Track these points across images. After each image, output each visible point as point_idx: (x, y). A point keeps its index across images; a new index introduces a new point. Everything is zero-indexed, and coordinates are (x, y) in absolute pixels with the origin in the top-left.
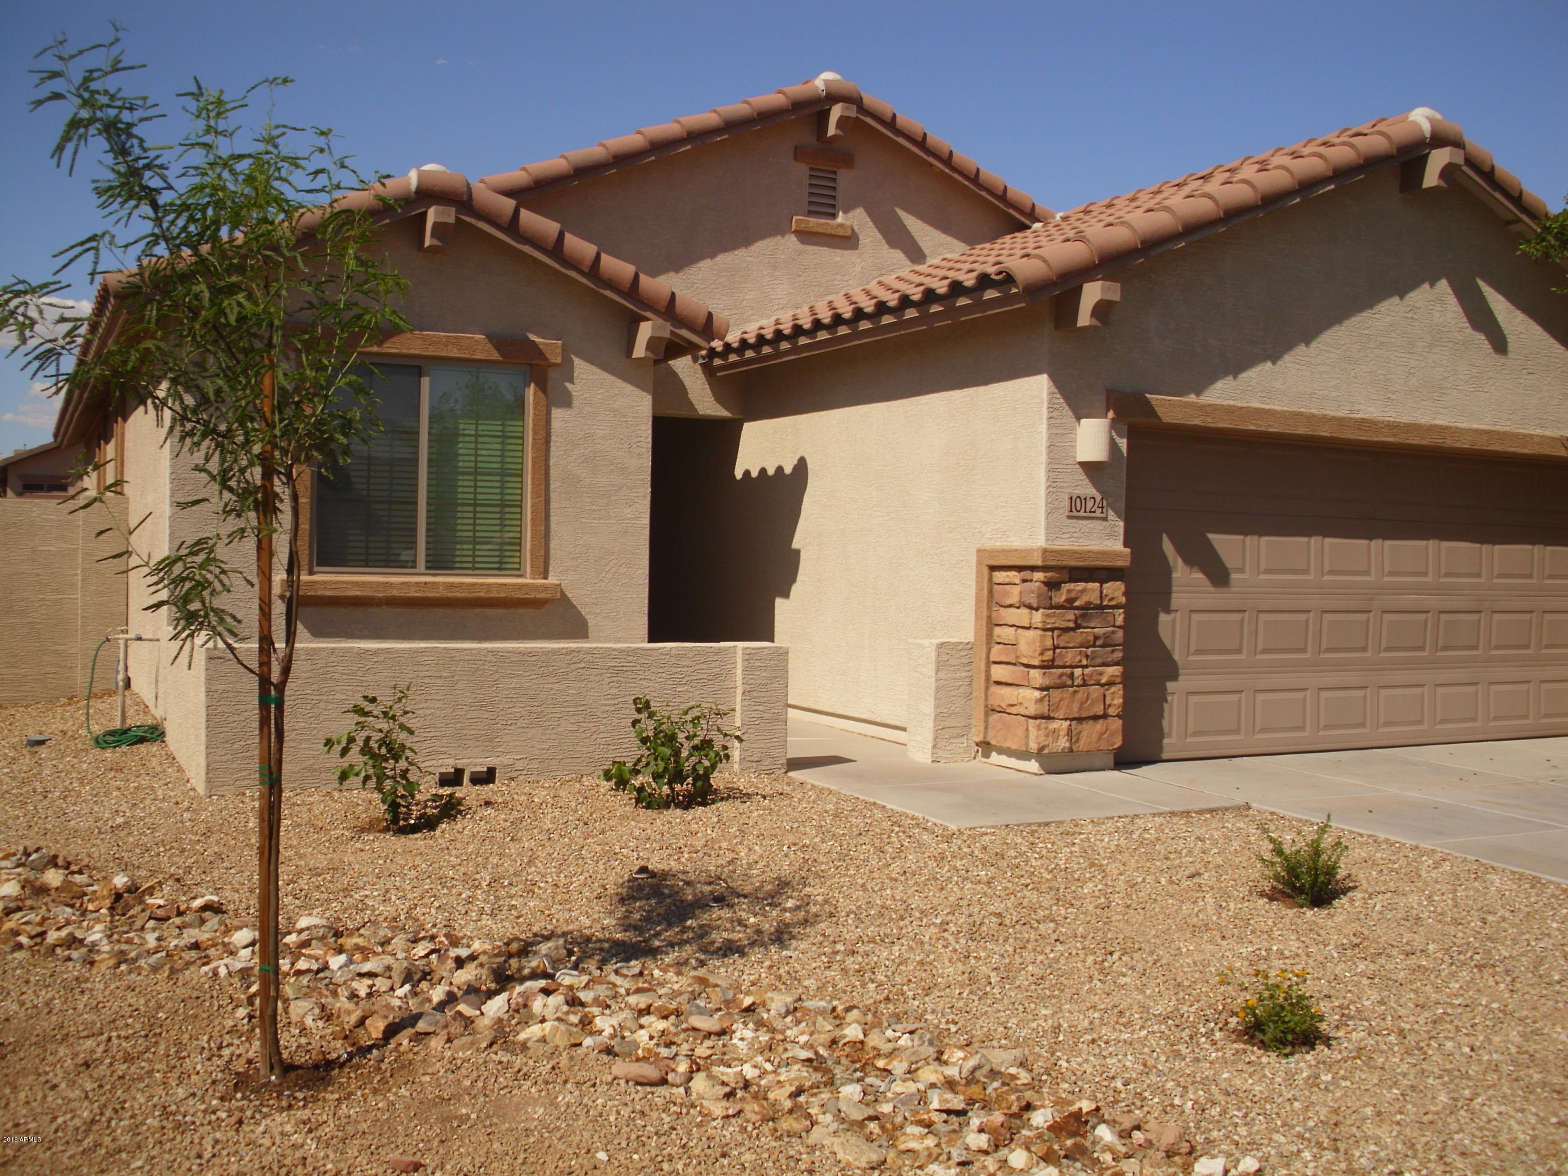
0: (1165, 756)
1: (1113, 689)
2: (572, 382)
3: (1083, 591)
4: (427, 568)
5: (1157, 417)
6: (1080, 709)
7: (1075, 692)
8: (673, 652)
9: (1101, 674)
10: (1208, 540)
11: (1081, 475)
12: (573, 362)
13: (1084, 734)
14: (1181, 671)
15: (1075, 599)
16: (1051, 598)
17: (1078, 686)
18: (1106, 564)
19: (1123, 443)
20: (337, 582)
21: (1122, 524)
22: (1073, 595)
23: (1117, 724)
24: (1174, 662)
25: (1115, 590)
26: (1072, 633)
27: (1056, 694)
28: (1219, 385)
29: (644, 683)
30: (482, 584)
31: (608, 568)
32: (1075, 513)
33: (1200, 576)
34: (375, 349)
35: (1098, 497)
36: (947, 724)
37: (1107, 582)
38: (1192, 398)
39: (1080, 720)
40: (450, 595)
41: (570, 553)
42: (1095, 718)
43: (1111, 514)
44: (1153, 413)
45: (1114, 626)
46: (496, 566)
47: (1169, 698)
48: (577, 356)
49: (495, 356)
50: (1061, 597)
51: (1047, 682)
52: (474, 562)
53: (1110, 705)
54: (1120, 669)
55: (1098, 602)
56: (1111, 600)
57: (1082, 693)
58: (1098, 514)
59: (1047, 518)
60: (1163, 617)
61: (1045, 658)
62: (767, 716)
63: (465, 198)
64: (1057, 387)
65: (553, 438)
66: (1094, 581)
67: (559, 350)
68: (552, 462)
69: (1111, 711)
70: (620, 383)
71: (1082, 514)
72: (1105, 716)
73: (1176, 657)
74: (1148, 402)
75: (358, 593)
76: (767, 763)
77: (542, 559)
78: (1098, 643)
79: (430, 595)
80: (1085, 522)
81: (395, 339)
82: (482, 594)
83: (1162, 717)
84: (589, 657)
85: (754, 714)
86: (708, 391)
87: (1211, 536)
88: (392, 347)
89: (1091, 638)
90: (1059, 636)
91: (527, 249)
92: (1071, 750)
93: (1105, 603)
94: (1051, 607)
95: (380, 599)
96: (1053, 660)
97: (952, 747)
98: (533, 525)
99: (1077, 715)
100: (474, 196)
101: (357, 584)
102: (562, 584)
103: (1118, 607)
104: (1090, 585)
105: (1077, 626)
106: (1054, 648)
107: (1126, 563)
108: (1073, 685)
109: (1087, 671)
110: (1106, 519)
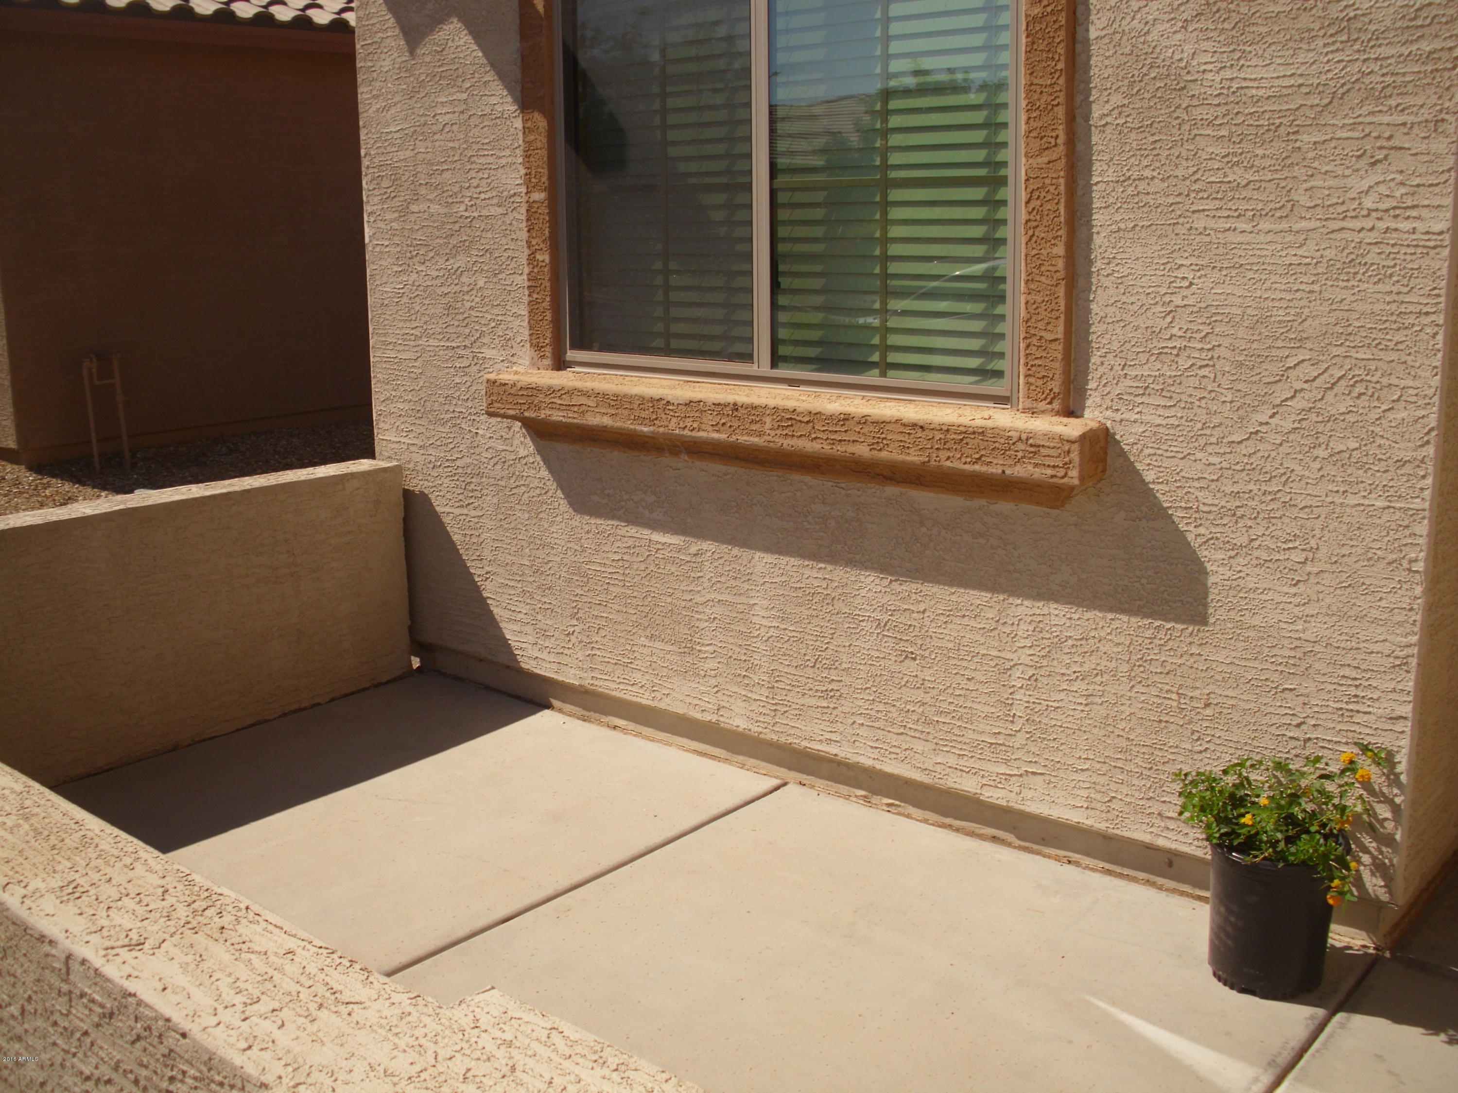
31: (1282, 392)
40: (787, 443)
41: (1154, 333)
46: (973, 363)
75: (607, 421)
77: (1058, 351)
79: (743, 439)
82: (862, 450)
101: (602, 397)
102: (1126, 436)
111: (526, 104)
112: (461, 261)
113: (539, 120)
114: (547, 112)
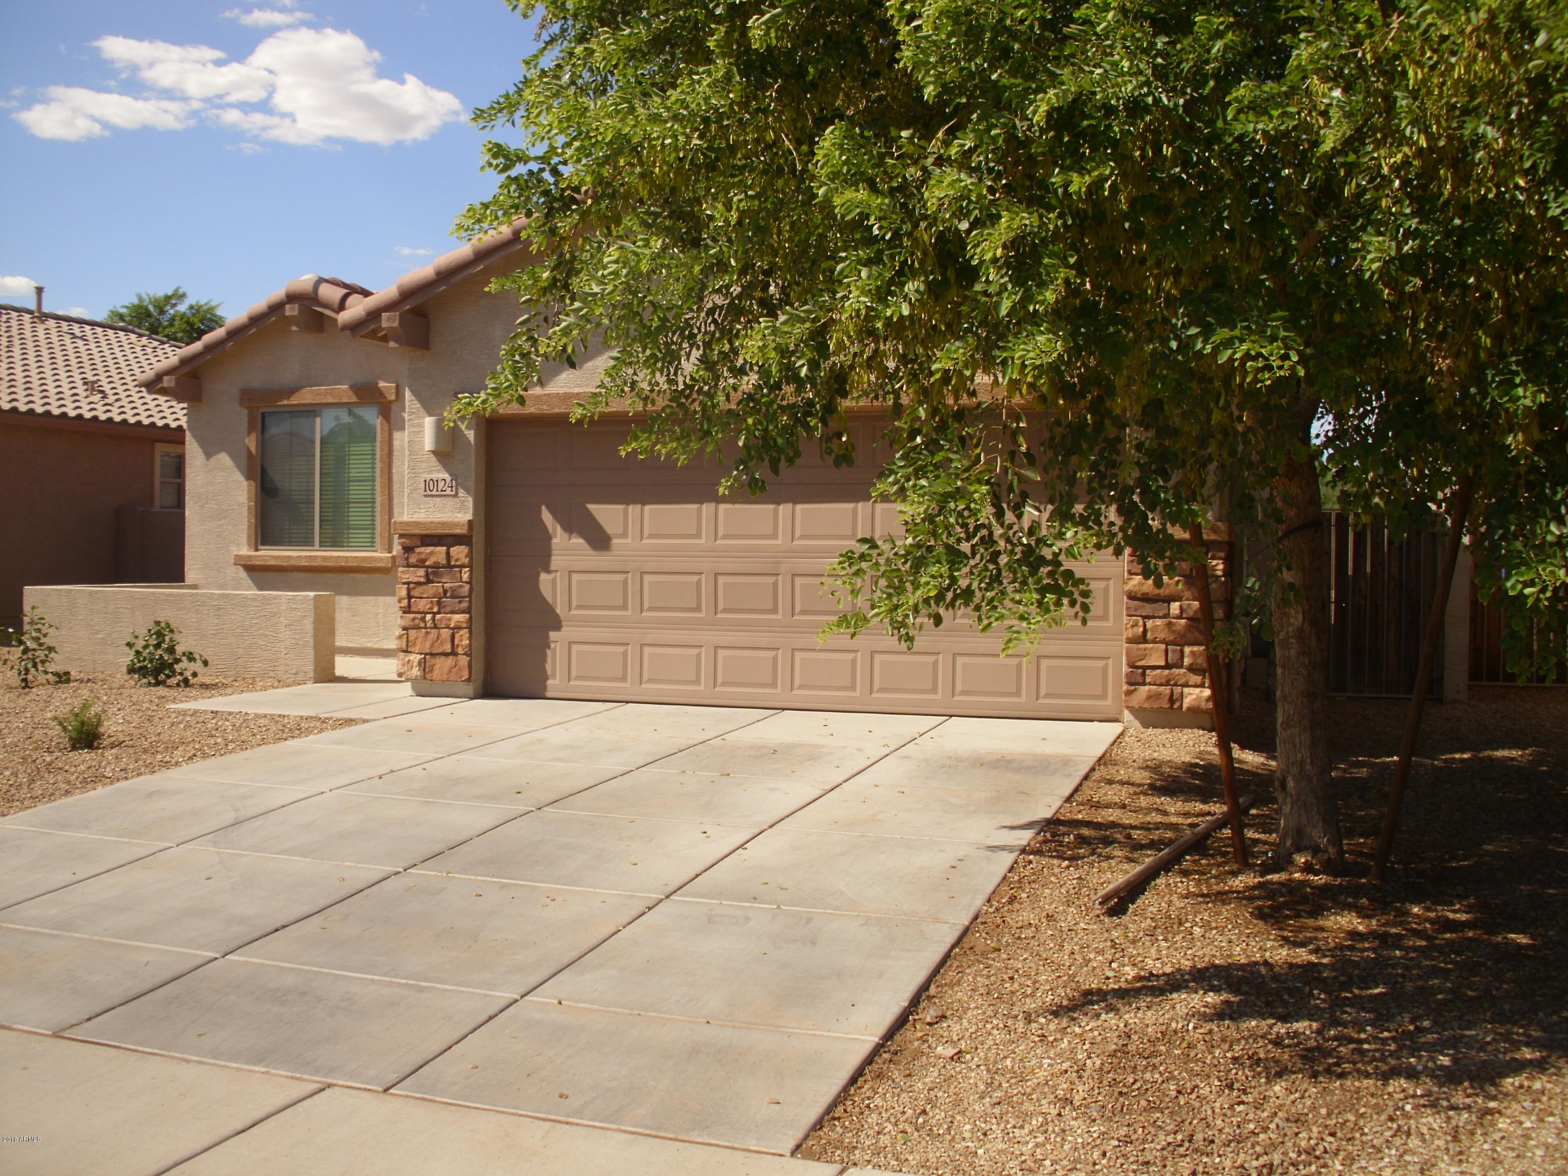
0: (548, 694)
1: (462, 632)
2: (404, 413)
3: (431, 553)
4: (317, 546)
6: (432, 646)
7: (427, 632)
9: (450, 620)
10: (587, 510)
11: (433, 461)
12: (403, 398)
13: (437, 667)
14: (563, 623)
15: (426, 560)
16: (407, 559)
17: (430, 628)
19: (471, 435)
20: (266, 556)
21: (470, 499)
22: (423, 556)
23: (464, 660)
24: (557, 616)
25: (459, 553)
26: (425, 586)
27: (412, 633)
28: (562, 376)
30: (344, 557)
32: (429, 493)
33: (581, 541)
34: (285, 402)
35: (447, 477)
37: (452, 546)
38: (538, 390)
39: (432, 655)
42: (445, 654)
43: (462, 493)
45: (461, 581)
47: (552, 646)
49: (355, 399)
50: (413, 559)
51: (404, 623)
52: (349, 542)
53: (458, 646)
54: (466, 616)
55: (445, 562)
56: (457, 560)
57: (433, 634)
58: (449, 491)
59: (408, 497)
60: (544, 577)
61: (403, 605)
62: (300, 642)
63: (313, 295)
65: (395, 453)
66: (442, 545)
67: (393, 389)
68: (395, 470)
69: (460, 650)
71: (434, 493)
72: (453, 653)
73: (558, 612)
76: (301, 676)
77: (387, 539)
78: (448, 594)
80: (438, 499)
81: (297, 395)
83: (546, 661)
85: (293, 641)
87: (590, 507)
88: (294, 400)
89: (441, 590)
90: (413, 589)
92: (426, 678)
93: (453, 563)
94: (409, 566)
95: (288, 567)
96: (409, 606)
99: (429, 651)
100: (319, 293)
101: (273, 557)
103: (462, 566)
104: (439, 549)
105: (429, 581)
106: (410, 597)
107: (463, 531)
108: (426, 628)
109: (438, 617)
110: (456, 496)
111: (249, 477)
112: (223, 522)
113: (252, 483)
114: (255, 481)
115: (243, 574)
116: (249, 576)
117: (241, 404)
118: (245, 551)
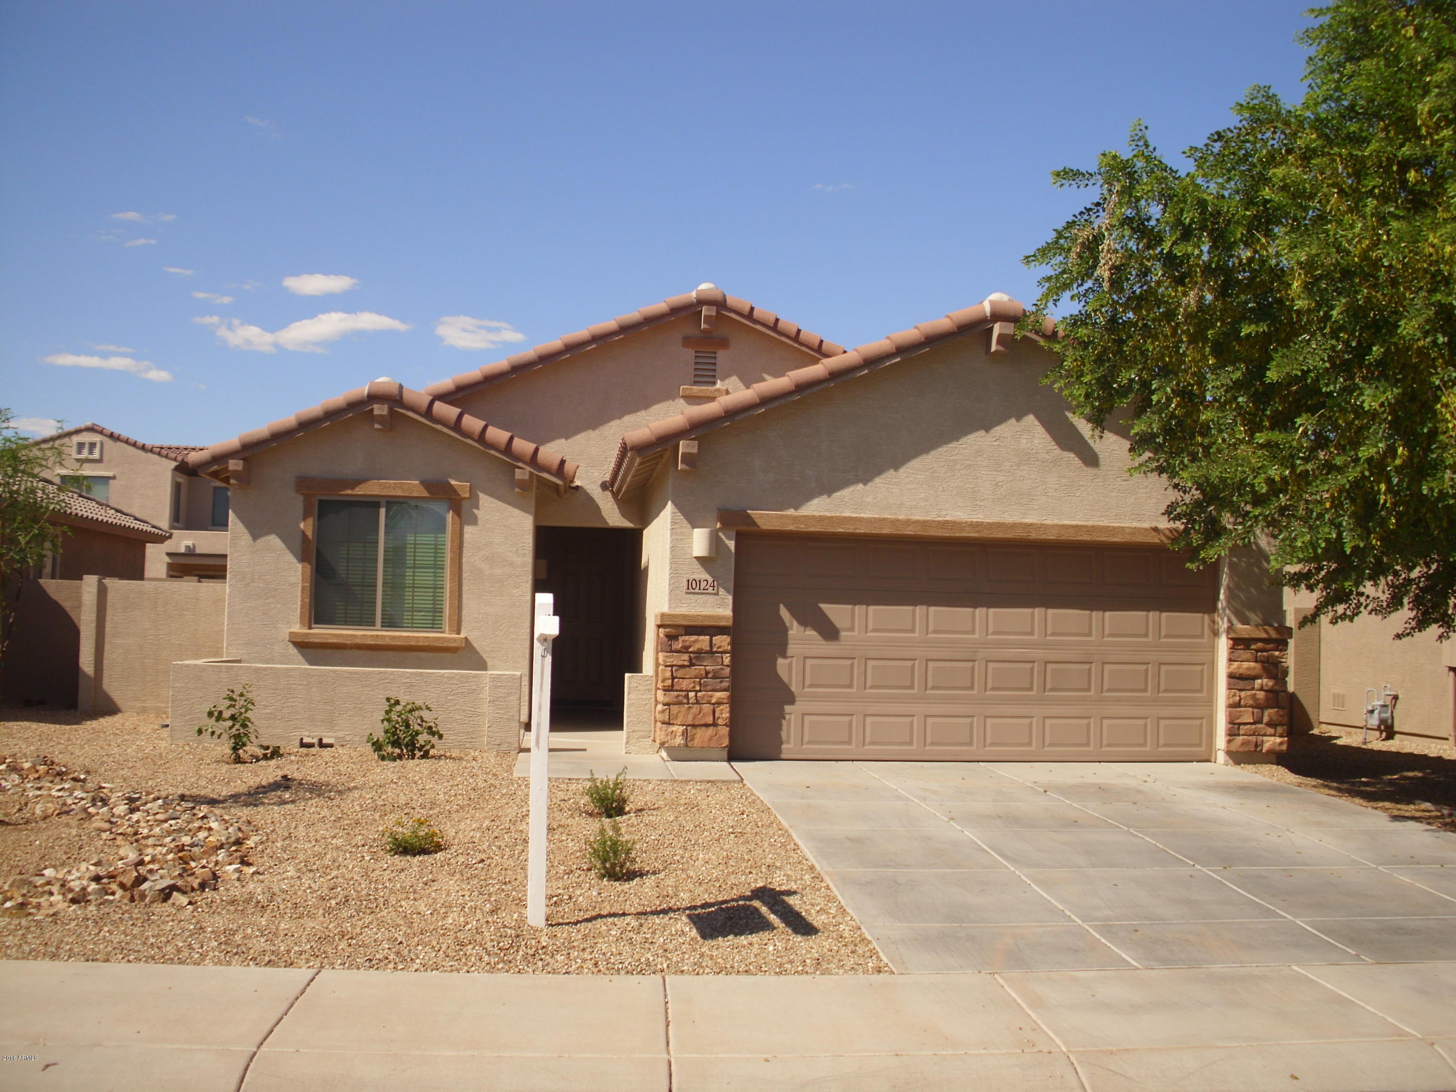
0: (783, 756)
1: (722, 707)
2: (478, 508)
3: (695, 641)
4: (382, 626)
5: (758, 526)
6: (694, 718)
7: (690, 707)
8: (446, 675)
9: (711, 696)
10: (820, 608)
11: (697, 565)
12: (478, 496)
13: (698, 736)
14: (797, 699)
15: (690, 647)
16: (671, 645)
17: (693, 704)
18: (712, 623)
19: (731, 544)
20: (322, 634)
21: (731, 598)
22: (687, 644)
23: (725, 731)
24: (792, 693)
25: (723, 641)
26: (688, 669)
27: (675, 709)
28: (815, 501)
29: (427, 693)
30: (414, 637)
31: (501, 628)
32: (691, 590)
33: (814, 633)
34: (349, 492)
35: (710, 580)
36: (636, 729)
37: (716, 635)
38: (791, 512)
39: (694, 726)
40: (392, 643)
41: (476, 618)
42: (707, 725)
43: (722, 591)
44: (754, 523)
45: (722, 665)
47: (787, 717)
48: (482, 492)
49: (425, 494)
50: (678, 645)
51: (667, 700)
52: (412, 623)
53: (719, 718)
54: (727, 693)
55: (708, 648)
56: (719, 647)
57: (695, 709)
58: (710, 590)
59: (670, 593)
60: (780, 661)
61: (666, 684)
62: (505, 717)
63: (398, 398)
64: (678, 509)
65: (465, 545)
66: (705, 635)
67: (468, 489)
68: (464, 560)
69: (720, 722)
70: (511, 509)
71: (697, 590)
72: (714, 724)
73: (793, 689)
74: (749, 516)
75: (335, 641)
76: (504, 747)
77: (456, 622)
78: (710, 676)
79: (380, 643)
80: (700, 596)
81: (362, 486)
82: (413, 643)
83: (781, 729)
84: (392, 677)
85: (496, 715)
86: (617, 510)
87: (823, 606)
88: (360, 490)
89: (703, 672)
90: (676, 671)
91: (439, 427)
92: (687, 746)
93: (715, 650)
94: (671, 651)
95: (350, 644)
96: (672, 685)
97: (640, 744)
98: (450, 600)
99: (691, 723)
100: (404, 396)
101: (335, 635)
102: (470, 638)
103: (725, 652)
104: (702, 638)
105: (692, 664)
106: (673, 678)
107: (729, 623)
108: (688, 703)
109: (699, 694)
110: (717, 594)
111: (303, 559)
112: (271, 600)
113: (307, 564)
114: (309, 562)
115: (293, 650)
116: (299, 652)
117: (297, 491)
118: (297, 628)
